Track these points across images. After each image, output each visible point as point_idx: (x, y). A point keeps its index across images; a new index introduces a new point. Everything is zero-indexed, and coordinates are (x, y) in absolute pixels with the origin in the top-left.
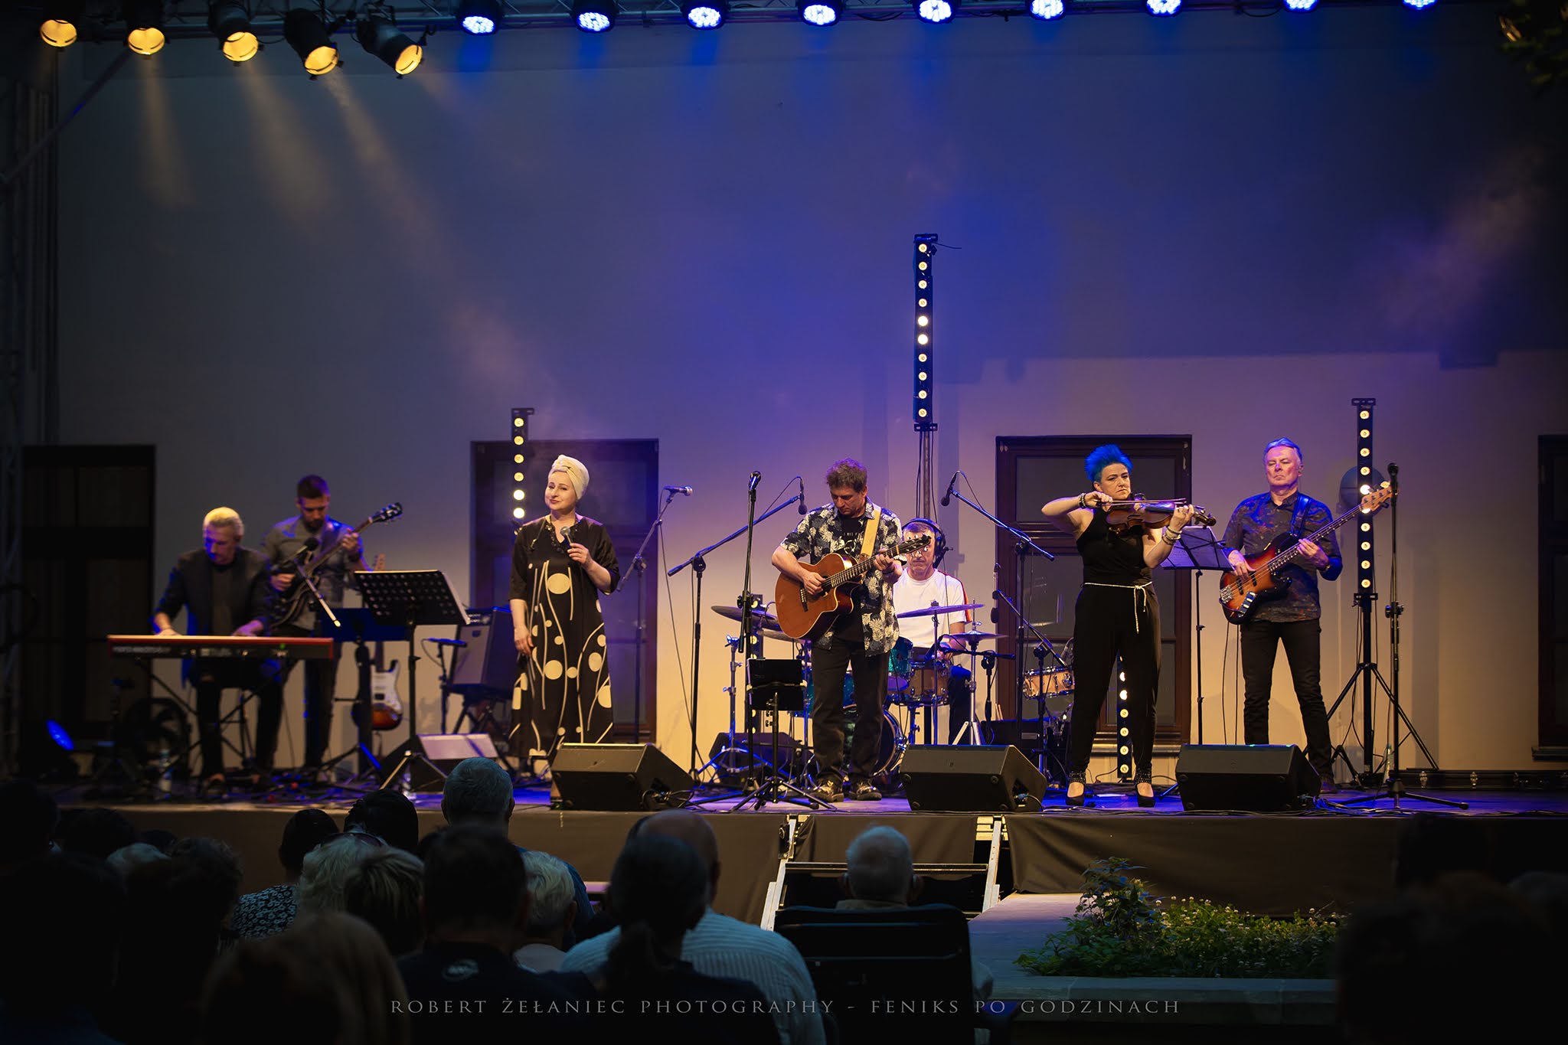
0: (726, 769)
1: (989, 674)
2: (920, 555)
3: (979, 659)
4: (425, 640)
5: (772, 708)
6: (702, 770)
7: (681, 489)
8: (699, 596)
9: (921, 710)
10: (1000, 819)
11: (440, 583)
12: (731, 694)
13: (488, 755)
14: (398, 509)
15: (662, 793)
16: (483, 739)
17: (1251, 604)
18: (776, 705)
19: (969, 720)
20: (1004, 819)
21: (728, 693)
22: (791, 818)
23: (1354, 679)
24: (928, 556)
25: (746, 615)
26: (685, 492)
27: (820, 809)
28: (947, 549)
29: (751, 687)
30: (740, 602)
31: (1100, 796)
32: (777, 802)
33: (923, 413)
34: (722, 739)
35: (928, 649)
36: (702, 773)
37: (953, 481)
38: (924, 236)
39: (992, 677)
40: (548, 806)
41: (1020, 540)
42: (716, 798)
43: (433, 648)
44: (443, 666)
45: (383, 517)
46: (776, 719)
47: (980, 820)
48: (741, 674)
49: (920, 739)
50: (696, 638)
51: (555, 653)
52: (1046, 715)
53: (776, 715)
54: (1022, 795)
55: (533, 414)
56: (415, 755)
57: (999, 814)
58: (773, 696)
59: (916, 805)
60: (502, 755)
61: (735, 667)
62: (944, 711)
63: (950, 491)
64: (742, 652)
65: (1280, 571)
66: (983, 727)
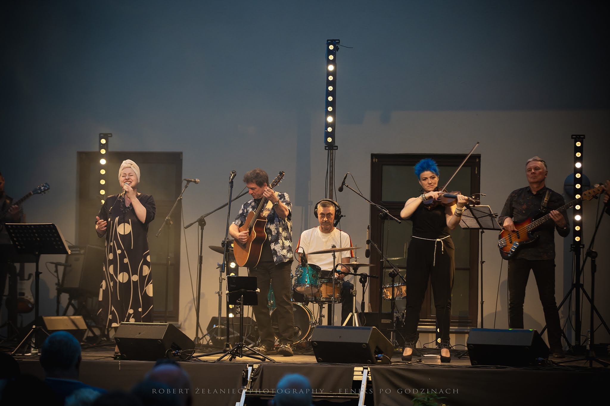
0: (216, 337)
1: (364, 286)
2: (327, 220)
3: (359, 277)
4: (48, 262)
5: (240, 304)
6: (202, 338)
7: (193, 180)
8: (202, 240)
9: (326, 306)
10: (367, 369)
11: (54, 231)
12: (219, 295)
13: (81, 328)
14: (48, 187)
15: (177, 351)
16: (79, 319)
17: (516, 249)
18: (242, 302)
19: (352, 312)
20: (369, 369)
21: (217, 295)
22: (249, 366)
23: (570, 292)
24: (331, 220)
25: (226, 252)
26: (195, 182)
27: (266, 361)
28: (342, 216)
29: (228, 292)
30: (223, 244)
31: (425, 355)
32: (242, 357)
33: (330, 140)
34: (214, 321)
35: (330, 271)
36: (202, 340)
37: (345, 178)
38: (332, 40)
39: (365, 288)
40: (113, 357)
41: (382, 212)
42: (210, 353)
43: (52, 267)
44: (58, 277)
45: (39, 192)
46: (242, 310)
47: (356, 369)
48: (225, 283)
49: (325, 322)
50: (200, 264)
51: (124, 268)
52: (395, 310)
53: (242, 308)
54: (380, 355)
55: (111, 136)
56: (38, 327)
57: (366, 366)
58: (240, 297)
59: (320, 360)
60: (89, 327)
61: (222, 280)
62: (338, 308)
63: (343, 183)
64: (224, 272)
65: (533, 231)
66: (360, 316)
